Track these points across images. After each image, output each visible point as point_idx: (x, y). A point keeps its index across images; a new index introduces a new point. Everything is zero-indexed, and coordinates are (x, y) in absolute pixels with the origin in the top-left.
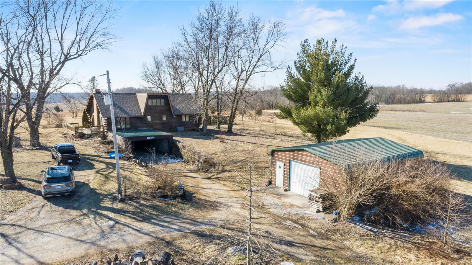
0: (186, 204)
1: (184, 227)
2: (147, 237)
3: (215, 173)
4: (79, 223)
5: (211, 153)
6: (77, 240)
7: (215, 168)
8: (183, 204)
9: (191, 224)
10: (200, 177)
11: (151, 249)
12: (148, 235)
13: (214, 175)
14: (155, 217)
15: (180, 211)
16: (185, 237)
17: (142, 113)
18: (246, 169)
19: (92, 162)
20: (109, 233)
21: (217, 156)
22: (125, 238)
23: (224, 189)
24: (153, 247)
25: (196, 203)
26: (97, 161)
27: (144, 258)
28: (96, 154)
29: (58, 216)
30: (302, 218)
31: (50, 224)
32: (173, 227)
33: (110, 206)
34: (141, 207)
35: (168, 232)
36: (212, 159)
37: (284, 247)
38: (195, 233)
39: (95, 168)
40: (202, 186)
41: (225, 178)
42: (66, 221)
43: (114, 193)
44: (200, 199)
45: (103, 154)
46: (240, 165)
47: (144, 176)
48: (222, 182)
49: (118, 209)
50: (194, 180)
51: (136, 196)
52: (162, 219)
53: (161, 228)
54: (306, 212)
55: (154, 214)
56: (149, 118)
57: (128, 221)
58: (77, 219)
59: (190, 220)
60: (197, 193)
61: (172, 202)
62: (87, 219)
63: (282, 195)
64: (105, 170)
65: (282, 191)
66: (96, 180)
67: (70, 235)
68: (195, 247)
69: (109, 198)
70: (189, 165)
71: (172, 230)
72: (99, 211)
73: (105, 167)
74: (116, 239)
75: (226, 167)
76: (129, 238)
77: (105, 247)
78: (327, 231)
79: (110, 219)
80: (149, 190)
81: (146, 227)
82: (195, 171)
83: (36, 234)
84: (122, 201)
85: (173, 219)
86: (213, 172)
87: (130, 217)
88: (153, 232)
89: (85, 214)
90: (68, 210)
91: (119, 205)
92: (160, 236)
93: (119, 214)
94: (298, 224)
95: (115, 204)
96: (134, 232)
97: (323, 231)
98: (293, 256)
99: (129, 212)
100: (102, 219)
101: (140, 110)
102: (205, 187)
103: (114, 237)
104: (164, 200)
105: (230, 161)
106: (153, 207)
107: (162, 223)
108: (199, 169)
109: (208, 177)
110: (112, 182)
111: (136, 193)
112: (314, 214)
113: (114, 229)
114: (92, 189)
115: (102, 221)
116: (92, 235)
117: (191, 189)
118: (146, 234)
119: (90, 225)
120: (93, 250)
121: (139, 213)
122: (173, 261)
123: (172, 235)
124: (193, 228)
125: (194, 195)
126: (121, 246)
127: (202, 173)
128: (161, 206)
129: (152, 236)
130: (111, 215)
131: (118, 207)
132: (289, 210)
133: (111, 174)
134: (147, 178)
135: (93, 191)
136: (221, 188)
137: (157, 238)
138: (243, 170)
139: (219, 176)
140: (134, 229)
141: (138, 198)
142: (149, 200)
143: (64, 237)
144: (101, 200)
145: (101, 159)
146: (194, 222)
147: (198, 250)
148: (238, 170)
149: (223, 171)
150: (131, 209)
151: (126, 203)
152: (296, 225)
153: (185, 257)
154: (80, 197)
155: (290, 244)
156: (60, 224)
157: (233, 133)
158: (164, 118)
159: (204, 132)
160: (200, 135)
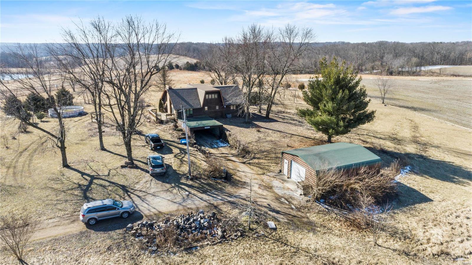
0: (227, 183)
1: (224, 198)
2: (205, 202)
3: (249, 159)
4: (171, 192)
5: (248, 142)
6: (172, 202)
7: (249, 155)
8: (225, 182)
9: (228, 196)
10: (238, 161)
11: (207, 209)
12: (206, 201)
13: (247, 161)
14: (209, 191)
15: (223, 188)
16: (224, 204)
17: (202, 105)
18: (269, 158)
19: (171, 147)
20: (187, 199)
21: (252, 145)
22: (194, 202)
23: (252, 172)
24: (208, 208)
25: (233, 182)
26: (174, 146)
27: (204, 214)
28: (172, 140)
29: (160, 187)
30: (291, 198)
31: (157, 192)
32: (219, 197)
33: (185, 183)
34: (202, 184)
35: (215, 201)
36: (248, 147)
37: (274, 214)
38: (229, 202)
39: (173, 153)
40: (239, 169)
41: (254, 163)
42: (165, 191)
43: (186, 174)
44: (236, 180)
45: (176, 140)
46: (266, 154)
47: (203, 162)
48: (252, 167)
49: (190, 185)
50: (234, 163)
51: (198, 176)
52: (213, 192)
53: (212, 198)
54: (295, 194)
55: (208, 189)
56: (206, 108)
57: (195, 192)
58: (170, 190)
59: (228, 194)
60: (234, 175)
61: (219, 181)
62: (175, 190)
63: (285, 181)
64: (179, 155)
65: (286, 178)
66: (176, 163)
67: (169, 198)
68: (228, 210)
69: (184, 177)
70: (232, 149)
71: (218, 199)
72: (180, 186)
73: (179, 152)
74: (190, 202)
75: (256, 155)
76: (197, 202)
77: (186, 206)
78: (301, 207)
79: (186, 191)
80: (206, 173)
81: (205, 196)
82: (236, 155)
83: (153, 197)
84: (192, 179)
85: (219, 193)
86: (248, 157)
87: (196, 190)
88: (208, 200)
89: (173, 187)
90: (164, 184)
91: (190, 183)
92: (212, 202)
93: (190, 188)
94: (287, 201)
95: (188, 182)
96: (199, 199)
97: (299, 207)
98: (276, 219)
99: (196, 187)
100: (182, 190)
101: (200, 103)
102: (240, 170)
103: (189, 202)
104: (215, 180)
105: (260, 150)
106: (208, 185)
107: (213, 195)
108: (239, 155)
109: (244, 162)
110: (184, 165)
111: (199, 174)
112: (298, 196)
113: (189, 197)
114: (174, 170)
115: (182, 192)
116: (179, 199)
117: (231, 171)
118: (205, 201)
119: (177, 194)
120: (181, 207)
121: (201, 188)
122: (216, 216)
123: (218, 203)
124: (229, 199)
125: (233, 176)
126: (193, 206)
127: (240, 158)
128: (212, 184)
129: (208, 202)
130: (187, 188)
131: (190, 184)
132: (285, 192)
133: (184, 159)
134: (205, 164)
135: (175, 171)
136: (250, 172)
137: (210, 203)
138: (266, 158)
139: (251, 161)
140: (198, 198)
141: (200, 178)
142: (206, 179)
143: (166, 199)
144: (180, 178)
145: (176, 144)
146: (230, 195)
147: (229, 211)
148: (264, 158)
149: (254, 158)
150: (196, 185)
151: (194, 181)
152: (286, 202)
153: (222, 215)
154: (169, 175)
155: (278, 212)
156: (162, 192)
157: (270, 119)
158: (217, 108)
159: (246, 121)
160: (243, 123)
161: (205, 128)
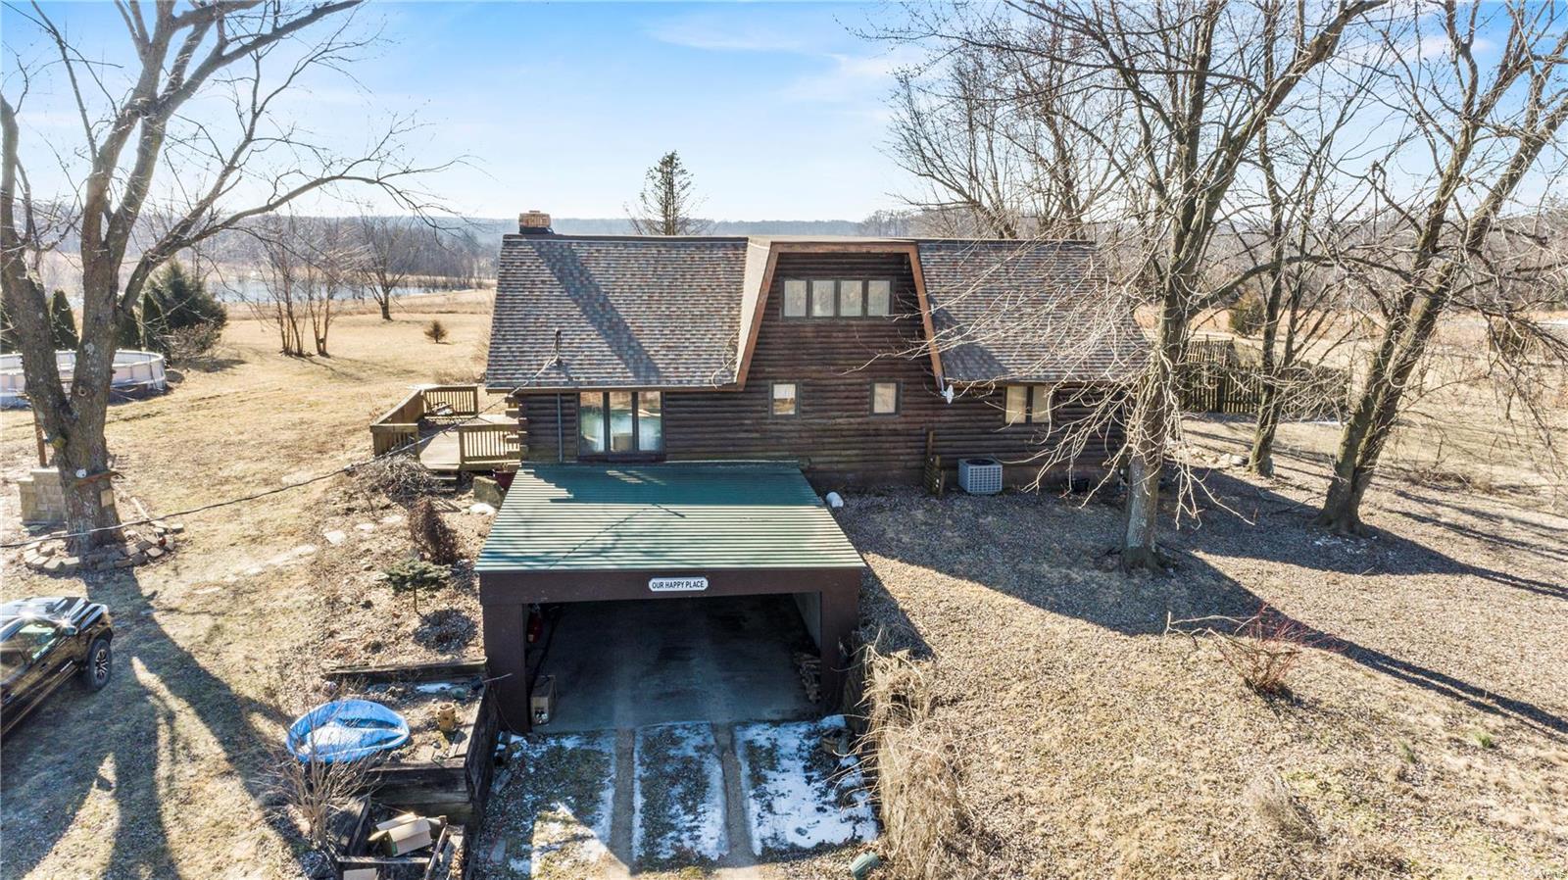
17: (739, 369)
56: (785, 393)
101: (733, 345)
157: (1371, 532)
158: (885, 398)
159: (1134, 542)
160: (1098, 565)
161: (656, 585)
